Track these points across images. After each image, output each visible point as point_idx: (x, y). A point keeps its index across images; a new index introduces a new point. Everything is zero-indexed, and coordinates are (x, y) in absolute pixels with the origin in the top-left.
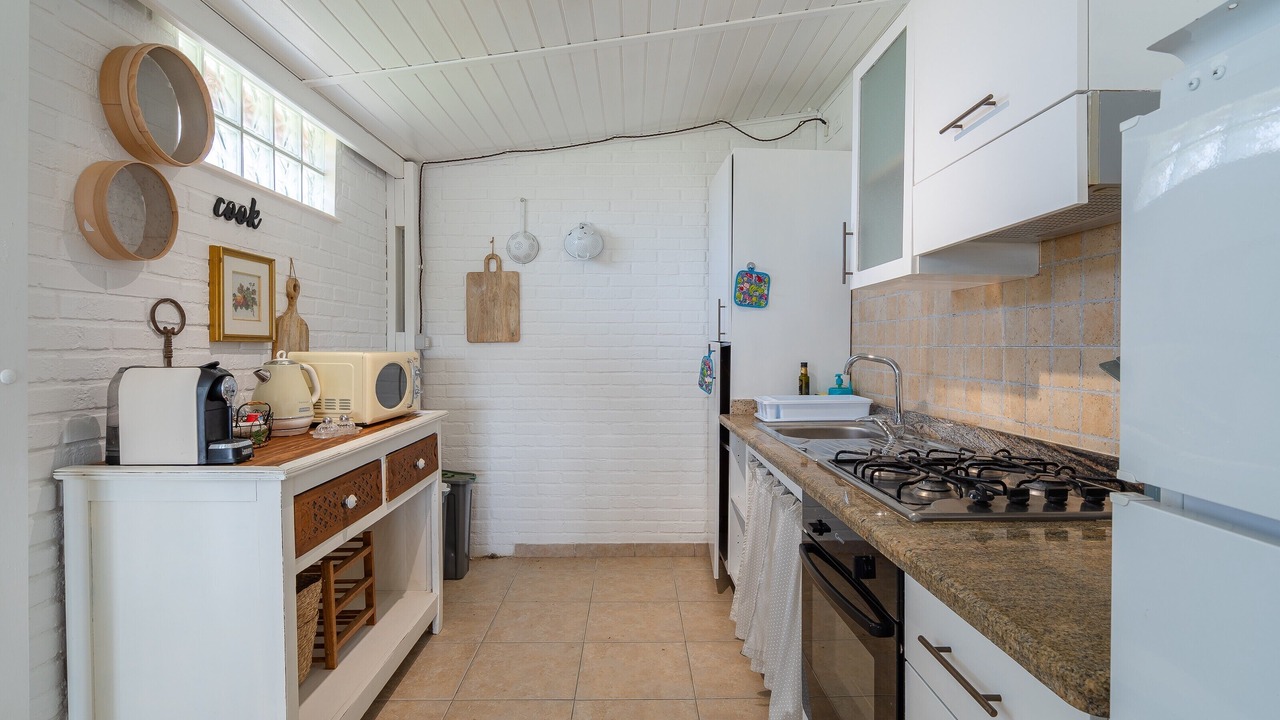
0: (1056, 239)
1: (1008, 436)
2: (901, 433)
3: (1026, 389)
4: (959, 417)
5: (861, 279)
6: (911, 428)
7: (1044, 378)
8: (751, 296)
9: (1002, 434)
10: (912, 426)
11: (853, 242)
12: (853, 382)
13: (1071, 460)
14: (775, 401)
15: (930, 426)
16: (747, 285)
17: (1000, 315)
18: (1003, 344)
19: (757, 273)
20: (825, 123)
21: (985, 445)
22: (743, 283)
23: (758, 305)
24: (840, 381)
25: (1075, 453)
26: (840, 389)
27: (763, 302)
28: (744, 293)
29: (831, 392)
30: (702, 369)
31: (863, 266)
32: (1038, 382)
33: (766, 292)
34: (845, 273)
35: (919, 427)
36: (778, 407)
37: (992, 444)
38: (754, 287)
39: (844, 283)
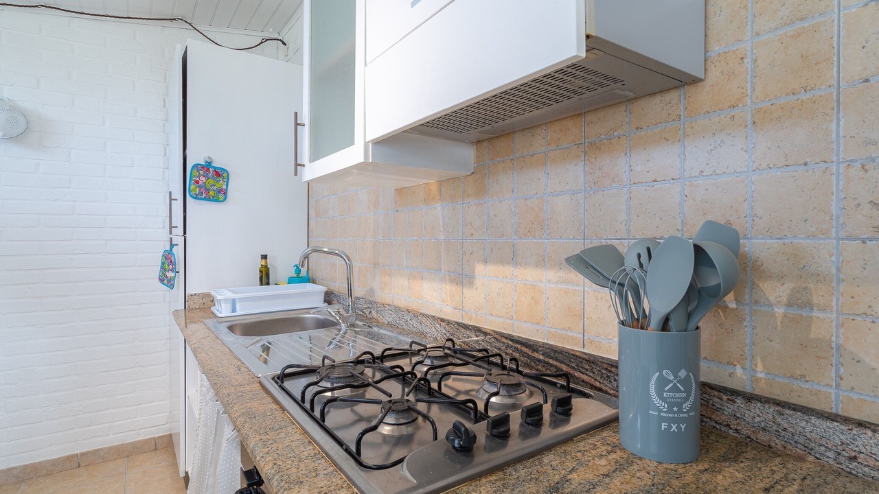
0: (489, 140)
1: (448, 322)
2: (353, 320)
3: (463, 278)
4: (402, 302)
5: (314, 170)
6: (360, 313)
7: (480, 269)
8: (208, 190)
9: (443, 320)
10: (362, 311)
11: (305, 133)
12: (310, 271)
13: (508, 346)
14: (230, 295)
15: (377, 312)
16: (203, 179)
17: (438, 211)
18: (442, 237)
19: (214, 168)
20: (285, 45)
21: (427, 330)
22: (199, 177)
23: (215, 199)
24: (298, 271)
25: (512, 340)
26: (298, 278)
27: (221, 197)
28: (200, 187)
29: (291, 281)
30: (163, 264)
31: (315, 157)
32: (473, 272)
33: (224, 187)
34: (297, 165)
35: (367, 313)
36: (234, 302)
37: (434, 329)
38: (211, 181)
39: (296, 174)
